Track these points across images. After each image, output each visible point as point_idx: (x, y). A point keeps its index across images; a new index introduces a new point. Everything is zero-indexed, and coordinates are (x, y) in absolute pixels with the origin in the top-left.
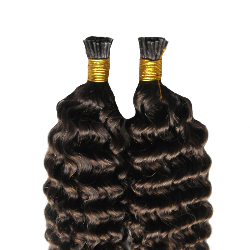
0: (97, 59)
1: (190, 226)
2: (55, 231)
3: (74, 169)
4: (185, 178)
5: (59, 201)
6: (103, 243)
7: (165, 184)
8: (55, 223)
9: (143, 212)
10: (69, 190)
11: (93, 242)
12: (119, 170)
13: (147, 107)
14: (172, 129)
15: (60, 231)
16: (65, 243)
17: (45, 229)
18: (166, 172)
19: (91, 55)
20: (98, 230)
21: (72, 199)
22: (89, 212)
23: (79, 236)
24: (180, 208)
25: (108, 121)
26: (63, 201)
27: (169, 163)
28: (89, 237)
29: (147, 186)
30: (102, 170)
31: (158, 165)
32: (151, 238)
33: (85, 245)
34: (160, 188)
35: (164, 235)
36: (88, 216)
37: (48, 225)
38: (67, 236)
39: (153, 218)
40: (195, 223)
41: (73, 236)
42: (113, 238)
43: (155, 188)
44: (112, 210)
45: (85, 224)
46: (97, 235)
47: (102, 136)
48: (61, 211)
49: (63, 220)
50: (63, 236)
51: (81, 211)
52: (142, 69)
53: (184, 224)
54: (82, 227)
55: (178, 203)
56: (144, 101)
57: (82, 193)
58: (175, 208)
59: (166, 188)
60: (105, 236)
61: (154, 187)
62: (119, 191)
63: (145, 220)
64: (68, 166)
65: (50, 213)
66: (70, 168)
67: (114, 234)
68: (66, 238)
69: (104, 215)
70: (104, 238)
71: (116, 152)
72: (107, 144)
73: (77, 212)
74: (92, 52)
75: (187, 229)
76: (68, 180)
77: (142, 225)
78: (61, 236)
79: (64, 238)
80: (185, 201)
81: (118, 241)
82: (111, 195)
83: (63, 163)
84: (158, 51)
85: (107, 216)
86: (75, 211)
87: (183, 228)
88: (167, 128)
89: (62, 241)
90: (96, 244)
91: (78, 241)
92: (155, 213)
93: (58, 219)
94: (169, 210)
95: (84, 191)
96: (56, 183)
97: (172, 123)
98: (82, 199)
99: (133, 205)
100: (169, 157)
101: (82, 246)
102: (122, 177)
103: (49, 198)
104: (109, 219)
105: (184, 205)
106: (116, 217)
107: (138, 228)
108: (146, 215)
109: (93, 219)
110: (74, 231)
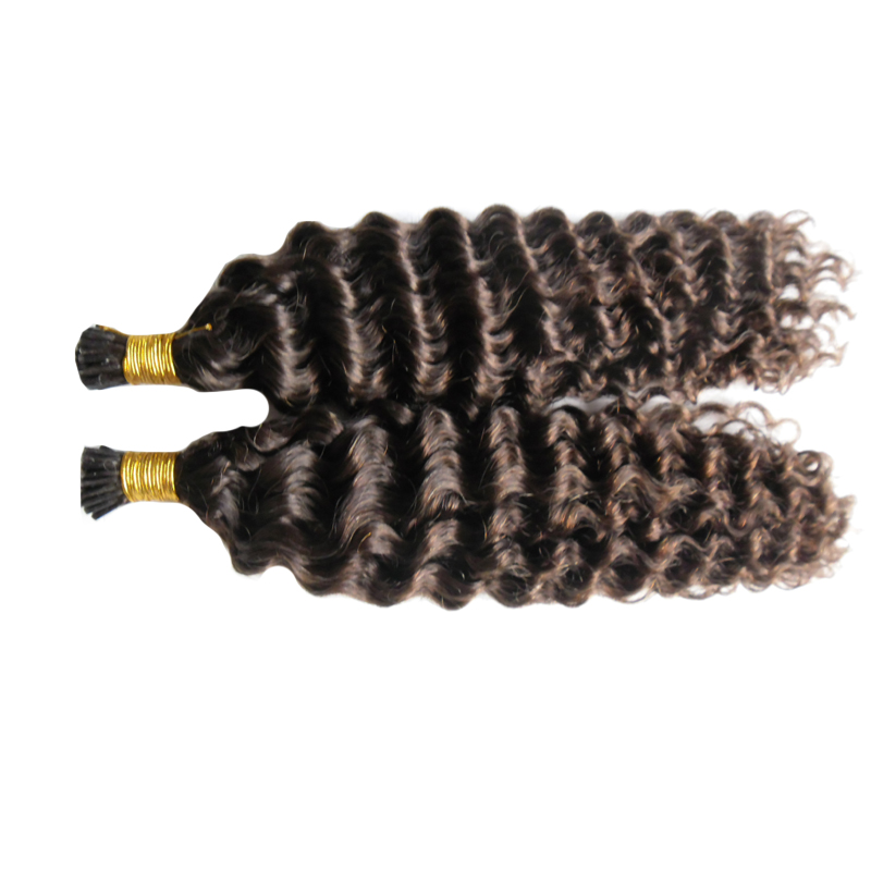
0: (120, 478)
1: (529, 252)
2: (557, 580)
3: (383, 529)
4: (408, 267)
5: (473, 572)
6: (581, 459)
7: (417, 307)
8: (531, 582)
9: (492, 361)
10: (440, 539)
11: (573, 483)
12: (386, 421)
13: (231, 359)
14: (286, 298)
15: (550, 567)
16: (583, 554)
17: (557, 608)
18: (385, 306)
19: (113, 492)
20: (541, 465)
21: (460, 535)
22: (493, 491)
23: (557, 517)
24: (482, 273)
25: (258, 448)
26: (469, 559)
27: (363, 302)
28: (562, 492)
29: (425, 352)
30: (383, 463)
31: (370, 328)
32: (563, 341)
33: (583, 500)
34: (428, 319)
35: (551, 309)
36: (502, 495)
37: (545, 597)
38: (561, 548)
39: (507, 338)
40: (522, 239)
41: (560, 532)
42: (565, 433)
43: (429, 330)
44: (487, 437)
45: (523, 500)
46: (552, 471)
47: (300, 459)
48: (493, 564)
49: (520, 559)
50: (565, 559)
51: (490, 511)
52: (147, 377)
53: (524, 261)
54: (535, 506)
55: (470, 279)
56: (216, 365)
57: (439, 509)
58: (482, 284)
59: (427, 306)
60: (557, 453)
61: (425, 335)
62: (438, 420)
63: (513, 358)
64: (379, 547)
65: (513, 592)
66: (381, 538)
67: (553, 433)
68: (568, 550)
69: (502, 455)
70: (564, 452)
71: (338, 428)
72: (316, 448)
73: (492, 521)
74: (104, 490)
75: (535, 256)
76: (410, 546)
77: (528, 362)
78: (562, 565)
79: (570, 558)
80: (463, 263)
81: (572, 423)
82: (448, 439)
83: (369, 557)
85: (505, 445)
86: (487, 526)
87: (533, 264)
88: (280, 308)
89: (577, 561)
90: (579, 474)
91: (572, 521)
92: (494, 333)
93: (520, 571)
94: (484, 296)
95: (435, 505)
96: (424, 576)
97: (271, 298)
98: (457, 511)
99: (481, 389)
100: (350, 301)
101: (584, 508)
102: (406, 415)
103: (471, 593)
104: (516, 443)
105: (474, 265)
106: (508, 427)
107: (537, 373)
108: (502, 353)
109: (511, 479)
110: (544, 531)
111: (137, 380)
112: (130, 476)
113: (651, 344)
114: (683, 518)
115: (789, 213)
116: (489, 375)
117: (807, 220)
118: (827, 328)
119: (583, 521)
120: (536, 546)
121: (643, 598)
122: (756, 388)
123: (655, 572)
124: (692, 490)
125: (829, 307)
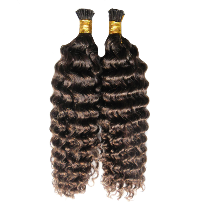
0: (85, 19)
1: (137, 122)
2: (56, 125)
3: (70, 84)
4: (134, 92)
5: (59, 105)
6: (85, 132)
7: (124, 94)
8: (56, 119)
9: (110, 111)
10: (67, 97)
11: (80, 130)
12: (96, 85)
13: (113, 48)
14: (128, 62)
15: (60, 124)
16: (62, 131)
17: (50, 125)
18: (124, 86)
19: (82, 17)
20: (84, 122)
21: (68, 102)
22: (78, 111)
23: (72, 126)
24: (132, 110)
25: (91, 54)
26: (62, 104)
27: (126, 81)
28: (77, 127)
29: (113, 95)
30: (86, 84)
31: (119, 82)
32: (114, 129)
33: (75, 132)
34: (121, 96)
35: (122, 126)
36: (77, 113)
37: (52, 122)
38: (64, 126)
39: (116, 115)
40: (140, 120)
41: (68, 126)
42: (92, 129)
43: (118, 96)
44: (91, 110)
45: (76, 118)
46: (82, 125)
47: (88, 64)
48: (61, 110)
49: (62, 116)
50: (61, 127)
51: (73, 110)
52: (111, 27)
53: (134, 120)
54: (74, 121)
55: (131, 107)
56: (112, 44)
57: (75, 98)
58: (129, 110)
59: (124, 96)
60: (87, 126)
61: (117, 96)
62: (96, 98)
63: (111, 117)
64: (66, 83)
65: (54, 114)
66: (68, 83)
67: (92, 126)
68: (63, 128)
69: (87, 113)
70: (87, 128)
71: (95, 74)
72: (90, 68)
73: (71, 110)
74: (83, 15)
75: (136, 123)
76: (66, 90)
77: (109, 120)
78: (60, 126)
79: (61, 128)
80: (135, 106)
81: (94, 130)
82: (91, 100)
83: (63, 80)
84: (120, 17)
85: (89, 114)
86: (70, 109)
87: (134, 122)
88: (125, 60)
89: (61, 130)
90: (82, 131)
91: (70, 129)
92: (117, 112)
93: (59, 116)
94: (126, 110)
95: (76, 97)
96: (58, 93)
97: (128, 58)
98: (74, 102)
99: (104, 109)
100: (126, 78)
101: (73, 132)
102: (98, 90)
103: (54, 104)
104: (90, 117)
105: (134, 108)
106: (94, 115)
107: (107, 122)
108: (112, 114)
109: (81, 115)
110: (68, 123)
111: (110, 24)
112: (86, 21)
113: (113, 150)
114: (70, 156)
115: (145, 186)
116: (107, 111)
117: (143, 190)
118: (116, 193)
119: (70, 132)
120: (64, 120)
121: (51, 146)
122: (102, 176)
123: (57, 149)
124: (77, 159)
125: (121, 194)
